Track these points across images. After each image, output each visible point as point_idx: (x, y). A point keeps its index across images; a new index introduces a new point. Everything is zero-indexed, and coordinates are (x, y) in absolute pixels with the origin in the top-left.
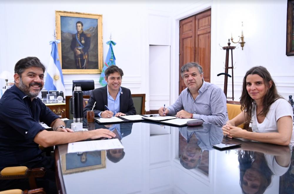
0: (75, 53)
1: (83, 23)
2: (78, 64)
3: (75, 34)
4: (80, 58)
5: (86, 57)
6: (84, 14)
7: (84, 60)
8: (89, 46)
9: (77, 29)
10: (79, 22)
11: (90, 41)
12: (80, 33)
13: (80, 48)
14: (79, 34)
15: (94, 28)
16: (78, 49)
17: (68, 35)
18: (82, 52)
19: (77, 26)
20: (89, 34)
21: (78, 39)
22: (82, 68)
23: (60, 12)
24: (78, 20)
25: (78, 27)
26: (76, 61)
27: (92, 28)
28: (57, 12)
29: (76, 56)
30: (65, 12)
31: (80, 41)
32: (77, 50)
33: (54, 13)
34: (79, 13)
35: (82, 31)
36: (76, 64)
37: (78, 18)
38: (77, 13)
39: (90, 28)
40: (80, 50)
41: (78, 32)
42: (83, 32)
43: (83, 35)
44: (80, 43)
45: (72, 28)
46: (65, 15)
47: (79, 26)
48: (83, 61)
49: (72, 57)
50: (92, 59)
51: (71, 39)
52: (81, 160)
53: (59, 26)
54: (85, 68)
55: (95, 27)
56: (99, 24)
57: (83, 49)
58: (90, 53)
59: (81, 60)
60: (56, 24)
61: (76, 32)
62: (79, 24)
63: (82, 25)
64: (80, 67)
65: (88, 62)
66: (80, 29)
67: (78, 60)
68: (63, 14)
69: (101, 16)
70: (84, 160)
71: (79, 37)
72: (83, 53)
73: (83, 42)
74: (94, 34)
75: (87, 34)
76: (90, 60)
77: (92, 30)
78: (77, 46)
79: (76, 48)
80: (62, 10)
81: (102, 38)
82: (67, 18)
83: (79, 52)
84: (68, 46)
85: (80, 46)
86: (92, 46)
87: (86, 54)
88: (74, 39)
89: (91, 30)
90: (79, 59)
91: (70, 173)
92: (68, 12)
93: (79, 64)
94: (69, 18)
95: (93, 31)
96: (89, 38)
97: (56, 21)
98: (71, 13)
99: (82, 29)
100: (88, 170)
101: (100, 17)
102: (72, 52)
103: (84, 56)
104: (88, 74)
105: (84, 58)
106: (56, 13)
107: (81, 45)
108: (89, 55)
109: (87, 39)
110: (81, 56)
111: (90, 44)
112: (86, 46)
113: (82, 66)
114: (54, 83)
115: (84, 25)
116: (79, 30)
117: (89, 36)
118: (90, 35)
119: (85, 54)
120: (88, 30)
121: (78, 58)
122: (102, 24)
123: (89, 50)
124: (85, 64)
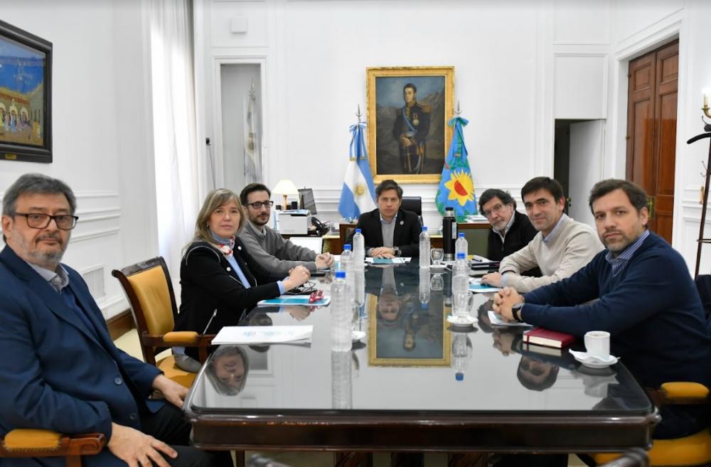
0: (401, 144)
1: (416, 85)
2: (405, 164)
3: (402, 109)
4: (410, 152)
5: (422, 151)
6: (418, 69)
7: (418, 156)
8: (427, 130)
9: (405, 98)
10: (408, 86)
11: (429, 120)
12: (411, 105)
13: (410, 134)
14: (408, 109)
15: (437, 93)
16: (406, 137)
17: (389, 113)
18: (414, 141)
19: (405, 93)
20: (428, 106)
21: (406, 117)
22: (414, 173)
23: (375, 69)
25: (408, 95)
26: (403, 160)
27: (434, 94)
28: (369, 70)
29: (402, 150)
30: (383, 69)
31: (411, 122)
32: (404, 138)
33: (364, 72)
34: (409, 69)
35: (414, 102)
36: (403, 165)
37: (406, 80)
38: (405, 69)
39: (431, 95)
40: (409, 138)
41: (407, 104)
42: (416, 104)
43: (416, 109)
44: (410, 125)
45: (396, 98)
46: (384, 74)
47: (410, 93)
48: (414, 159)
49: (395, 152)
50: (432, 155)
51: (394, 117)
52: (404, 347)
53: (373, 95)
54: (419, 173)
55: (440, 91)
56: (448, 86)
57: (416, 137)
58: (430, 142)
59: (411, 156)
60: (368, 93)
61: (403, 104)
62: (410, 90)
63: (415, 90)
64: (410, 170)
65: (425, 160)
66: (410, 97)
67: (407, 156)
68: (380, 74)
69: (451, 69)
70: (410, 346)
71: (408, 113)
72: (416, 143)
73: (416, 122)
74: (436, 106)
75: (424, 106)
76: (428, 156)
77: (434, 99)
78: (406, 131)
79: (402, 134)
80: (379, 66)
81: (453, 113)
82: (387, 79)
83: (408, 142)
84: (388, 132)
85: (410, 130)
86: (432, 129)
87: (421, 144)
88: (400, 118)
89: (431, 98)
90: (408, 154)
92: (389, 69)
93: (407, 165)
94: (392, 80)
95: (436, 101)
96: (428, 114)
97: (368, 86)
98: (394, 69)
99: (414, 98)
100: (417, 365)
101: (450, 73)
102: (395, 143)
103: (418, 148)
104: (424, 183)
105: (418, 152)
106: (368, 73)
107: (412, 128)
108: (428, 146)
109: (424, 118)
110: (413, 148)
111: (429, 125)
112: (422, 130)
113: (412, 168)
114: (355, 200)
115: (418, 90)
116: (409, 101)
117: (427, 110)
118: (429, 108)
119: (419, 145)
120: (425, 99)
121: (406, 153)
122: (453, 86)
123: (426, 138)
124: (418, 166)
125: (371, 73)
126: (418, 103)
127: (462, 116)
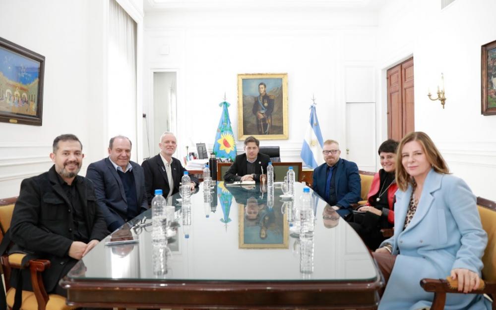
0: (257, 117)
3: (258, 97)
5: (270, 121)
6: (267, 74)
7: (267, 124)
8: (272, 109)
9: (259, 91)
10: (261, 84)
11: (274, 103)
12: (264, 95)
13: (263, 112)
14: (261, 97)
15: (278, 88)
16: (260, 113)
17: (250, 99)
18: (265, 116)
19: (259, 88)
20: (273, 96)
21: (260, 102)
22: (265, 134)
23: (242, 75)
24: (261, 82)
26: (258, 126)
27: (276, 88)
28: (238, 75)
29: (258, 121)
30: (247, 74)
31: (263, 104)
32: (259, 114)
33: (236, 76)
34: (261, 74)
36: (259, 129)
37: (260, 80)
38: (259, 74)
39: (274, 89)
40: (262, 114)
41: (261, 94)
42: (266, 94)
43: (266, 97)
44: (262, 106)
45: (254, 91)
46: (247, 77)
47: (262, 88)
48: (265, 126)
49: (253, 121)
50: (276, 123)
51: (253, 102)
53: (241, 89)
54: (268, 134)
55: (279, 87)
56: (284, 84)
57: (266, 113)
58: (274, 116)
59: (263, 124)
60: (238, 88)
61: (258, 94)
62: (262, 86)
63: (265, 86)
64: (263, 133)
65: (272, 126)
66: (262, 90)
67: (261, 124)
68: (244, 77)
69: (285, 74)
70: (264, 236)
71: (261, 99)
72: (266, 117)
73: (266, 104)
74: (278, 95)
75: (270, 96)
76: (273, 124)
77: (276, 91)
78: (260, 110)
79: (258, 112)
80: (244, 73)
81: (287, 99)
82: (249, 80)
83: (261, 116)
84: (250, 110)
85: (263, 109)
86: (276, 109)
88: (257, 103)
89: (274, 91)
90: (262, 123)
91: (248, 248)
92: (250, 75)
93: (261, 129)
94: (252, 80)
95: (278, 92)
96: (273, 100)
97: (238, 84)
98: (253, 74)
99: (265, 91)
101: (285, 76)
102: (254, 116)
103: (267, 120)
104: (271, 140)
105: (267, 122)
106: (238, 77)
107: (264, 108)
108: (273, 118)
109: (271, 102)
110: (264, 120)
111: (273, 106)
112: (270, 109)
113: (264, 131)
115: (267, 86)
117: (272, 98)
119: (268, 118)
120: (271, 92)
122: (287, 84)
123: (272, 114)
124: (268, 129)
125: (240, 77)
126: (267, 93)
127: (227, 101)
